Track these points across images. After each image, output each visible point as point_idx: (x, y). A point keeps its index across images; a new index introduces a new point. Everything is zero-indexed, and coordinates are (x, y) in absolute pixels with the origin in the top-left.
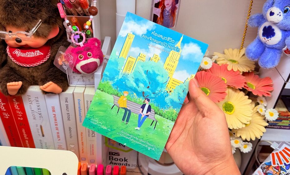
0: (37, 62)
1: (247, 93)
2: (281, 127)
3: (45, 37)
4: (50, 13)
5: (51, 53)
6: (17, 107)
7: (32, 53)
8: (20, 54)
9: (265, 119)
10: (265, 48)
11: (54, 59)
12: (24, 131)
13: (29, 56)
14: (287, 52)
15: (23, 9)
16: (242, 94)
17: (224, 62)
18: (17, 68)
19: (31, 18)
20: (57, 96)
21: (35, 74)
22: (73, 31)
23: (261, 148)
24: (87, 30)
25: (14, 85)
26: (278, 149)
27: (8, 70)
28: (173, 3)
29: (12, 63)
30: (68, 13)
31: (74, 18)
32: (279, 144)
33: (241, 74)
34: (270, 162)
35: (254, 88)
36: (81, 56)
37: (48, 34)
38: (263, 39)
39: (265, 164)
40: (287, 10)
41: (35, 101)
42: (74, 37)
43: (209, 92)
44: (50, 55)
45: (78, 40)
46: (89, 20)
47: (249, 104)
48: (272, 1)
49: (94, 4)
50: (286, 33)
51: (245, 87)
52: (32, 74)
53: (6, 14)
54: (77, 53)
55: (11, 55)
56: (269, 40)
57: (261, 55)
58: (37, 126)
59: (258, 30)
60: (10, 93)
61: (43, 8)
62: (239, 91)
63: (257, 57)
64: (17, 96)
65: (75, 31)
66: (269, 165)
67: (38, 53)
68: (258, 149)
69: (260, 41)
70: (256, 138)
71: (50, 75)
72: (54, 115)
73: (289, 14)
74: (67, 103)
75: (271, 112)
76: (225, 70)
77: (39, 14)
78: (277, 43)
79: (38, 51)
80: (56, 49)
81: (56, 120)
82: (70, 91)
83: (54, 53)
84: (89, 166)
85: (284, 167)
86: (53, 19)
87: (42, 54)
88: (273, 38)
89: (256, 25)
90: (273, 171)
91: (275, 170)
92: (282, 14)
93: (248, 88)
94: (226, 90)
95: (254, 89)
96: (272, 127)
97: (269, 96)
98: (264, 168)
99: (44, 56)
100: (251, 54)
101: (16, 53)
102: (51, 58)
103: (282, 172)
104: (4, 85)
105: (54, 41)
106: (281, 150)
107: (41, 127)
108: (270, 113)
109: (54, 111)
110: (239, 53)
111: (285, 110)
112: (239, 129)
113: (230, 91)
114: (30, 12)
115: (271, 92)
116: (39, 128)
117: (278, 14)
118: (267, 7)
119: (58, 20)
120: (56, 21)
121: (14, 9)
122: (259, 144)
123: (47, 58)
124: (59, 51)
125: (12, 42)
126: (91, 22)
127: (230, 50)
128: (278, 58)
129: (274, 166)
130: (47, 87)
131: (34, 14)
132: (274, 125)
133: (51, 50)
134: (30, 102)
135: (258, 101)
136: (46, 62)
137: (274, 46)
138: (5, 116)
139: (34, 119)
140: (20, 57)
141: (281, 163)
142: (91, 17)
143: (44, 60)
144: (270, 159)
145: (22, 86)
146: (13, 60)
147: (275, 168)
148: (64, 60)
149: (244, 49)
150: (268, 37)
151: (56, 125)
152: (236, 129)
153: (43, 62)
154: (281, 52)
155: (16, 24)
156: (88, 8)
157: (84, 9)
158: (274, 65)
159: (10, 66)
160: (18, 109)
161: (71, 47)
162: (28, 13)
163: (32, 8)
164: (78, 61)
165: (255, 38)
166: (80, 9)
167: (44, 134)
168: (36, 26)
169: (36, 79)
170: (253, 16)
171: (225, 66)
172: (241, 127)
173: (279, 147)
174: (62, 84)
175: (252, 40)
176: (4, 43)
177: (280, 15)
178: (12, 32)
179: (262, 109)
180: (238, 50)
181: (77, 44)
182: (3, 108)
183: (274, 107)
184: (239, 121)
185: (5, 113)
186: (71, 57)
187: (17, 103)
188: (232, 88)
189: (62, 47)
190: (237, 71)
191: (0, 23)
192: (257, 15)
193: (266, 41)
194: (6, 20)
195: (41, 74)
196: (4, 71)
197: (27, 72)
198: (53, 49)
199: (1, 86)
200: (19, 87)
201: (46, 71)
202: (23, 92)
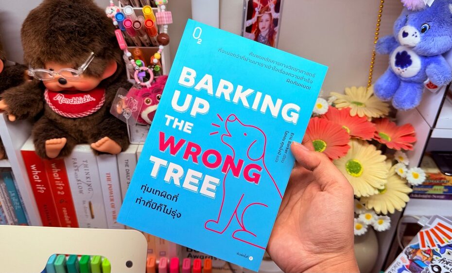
0: (87, 111)
1: (380, 146)
2: (432, 197)
3: (99, 76)
4: (104, 42)
5: (106, 99)
6: (56, 176)
7: (81, 98)
8: (64, 100)
9: (407, 184)
10: (400, 83)
11: (111, 106)
12: (65, 211)
13: (77, 103)
14: (430, 87)
15: (71, 38)
16: (372, 148)
17: (345, 105)
18: (60, 121)
19: (80, 50)
20: (114, 158)
21: (84, 128)
22: (137, 68)
23: (405, 227)
24: (155, 65)
25: (55, 143)
26: (429, 225)
27: (46, 123)
28: (270, 25)
29: (52, 113)
30: (129, 43)
31: (138, 50)
32: (429, 219)
33: (370, 120)
34: (418, 245)
35: (390, 140)
36: (149, 100)
37: (103, 72)
38: (397, 70)
39: (410, 247)
40: (425, 28)
41: (83, 166)
42: (138, 75)
43: (325, 145)
44: (104, 100)
45: (143, 79)
46: (158, 52)
47: (383, 162)
48: (404, 18)
49: (165, 30)
50: (427, 60)
51: (375, 137)
52: (80, 128)
53: (47, 47)
54: (144, 96)
55: (51, 102)
56: (405, 72)
57: (395, 92)
58: (84, 203)
59: (389, 59)
60: (49, 155)
61: (96, 37)
62: (367, 144)
63: (389, 95)
64: (58, 159)
65: (140, 66)
66: (417, 249)
67: (88, 98)
68: (401, 229)
69: (393, 73)
70: (396, 210)
71: (104, 129)
72: (109, 186)
73: (427, 34)
74: (127, 168)
75: (415, 173)
76: (347, 116)
77: (91, 45)
79: (89, 96)
80: (113, 93)
81: (111, 193)
82: (131, 150)
83: (110, 98)
84: (158, 262)
85: (438, 251)
86: (110, 52)
87: (94, 100)
88: (409, 68)
89: (386, 52)
90: (421, 256)
91: (426, 255)
92: (418, 34)
93: (379, 139)
94: (348, 142)
97: (410, 149)
98: (410, 253)
99: (96, 103)
100: (382, 92)
101: (58, 99)
102: (106, 105)
103: (435, 257)
104: (41, 143)
105: (111, 81)
106: (432, 226)
107: (90, 204)
108: (413, 173)
109: (109, 179)
110: (366, 93)
111: (436, 171)
112: (370, 196)
113: (356, 143)
114: (80, 42)
115: (413, 144)
116: (87, 205)
117: (413, 35)
118: (399, 26)
119: (115, 53)
120: (113, 55)
121: (58, 39)
122: (401, 221)
123: (100, 105)
124: (118, 95)
125: (53, 85)
126: (161, 54)
127: (354, 88)
128: (418, 94)
129: (424, 249)
130: (101, 145)
131: (85, 45)
132: (422, 194)
133: (106, 93)
134: (76, 168)
135: (397, 158)
136: (98, 111)
137: (412, 79)
138: (39, 190)
139: (81, 192)
140: (64, 104)
141: (433, 245)
142: (161, 47)
144: (417, 240)
145: (66, 144)
146: (53, 109)
147: (425, 252)
148: (124, 106)
150: (402, 67)
151: (112, 200)
152: (366, 198)
153: (95, 111)
154: (423, 87)
155: (60, 59)
156: (156, 36)
157: (151, 37)
158: (413, 105)
159: (48, 118)
160: (59, 178)
162: (77, 43)
163: (82, 38)
164: (144, 107)
165: (386, 69)
166: (146, 37)
167: (95, 214)
168: (87, 61)
169: (84, 135)
170: (382, 39)
171: (347, 111)
172: (372, 194)
173: (430, 223)
174: (121, 140)
175: (382, 73)
177: (416, 36)
178: (53, 70)
179: (402, 169)
180: (365, 88)
181: (143, 84)
182: (37, 178)
183: (419, 166)
184: (369, 186)
185: (40, 186)
186: (135, 101)
187: (57, 170)
188: (358, 139)
189: (121, 89)
190: (364, 116)
191: (39, 59)
192: (387, 37)
193: (401, 73)
194: (47, 53)
195: (92, 128)
196: (40, 124)
197: (72, 125)
198: (108, 93)
199: (37, 146)
200: (61, 146)
201: (99, 124)
202: (66, 153)
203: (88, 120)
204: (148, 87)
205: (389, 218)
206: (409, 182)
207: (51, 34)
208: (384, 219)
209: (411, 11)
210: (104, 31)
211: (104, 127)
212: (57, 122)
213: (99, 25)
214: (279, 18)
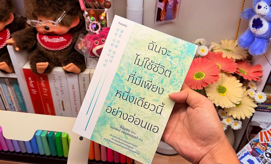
0: (61, 46)
1: (240, 77)
2: (270, 111)
3: (68, 26)
5: (72, 40)
6: (43, 84)
7: (58, 39)
8: (48, 40)
10: (255, 38)
11: (75, 45)
12: (48, 105)
13: (55, 42)
15: (52, 2)
16: (234, 78)
17: (220, 51)
18: (45, 52)
19: (57, 9)
20: (77, 76)
21: (59, 57)
22: (91, 22)
23: (251, 128)
24: (102, 21)
25: (42, 65)
27: (37, 53)
29: (41, 47)
30: (87, 7)
31: (92, 11)
32: (267, 124)
33: (234, 61)
34: (258, 140)
35: (246, 74)
36: (97, 42)
37: (71, 24)
38: (253, 30)
39: (253, 141)
41: (58, 79)
42: (91, 26)
43: (204, 75)
44: (71, 41)
45: (95, 29)
46: (104, 12)
47: (240, 87)
51: (237, 72)
52: (57, 57)
53: (38, 6)
55: (40, 40)
56: (258, 31)
57: (251, 44)
58: (59, 101)
59: (249, 23)
60: (39, 72)
62: (231, 76)
63: (247, 46)
64: (44, 75)
65: (92, 21)
67: (62, 39)
68: (249, 129)
69: (250, 31)
70: (246, 118)
71: (71, 58)
72: (73, 92)
74: (84, 82)
75: (260, 95)
76: (220, 58)
77: (64, 7)
78: (265, 33)
79: (62, 38)
80: (76, 37)
81: (75, 96)
82: (87, 72)
83: (75, 40)
86: (75, 11)
87: (66, 40)
88: (261, 29)
89: (247, 18)
90: (260, 147)
91: (262, 146)
92: (268, 7)
93: (239, 73)
94: (219, 74)
97: (258, 80)
98: (253, 144)
99: (67, 42)
100: (243, 43)
101: (44, 38)
102: (72, 44)
103: (268, 148)
104: (34, 65)
105: (76, 29)
106: (268, 129)
107: (62, 102)
109: (73, 88)
110: (234, 43)
113: (224, 75)
114: (57, 5)
115: (261, 77)
116: (61, 103)
117: (265, 8)
118: (256, 2)
119: (79, 12)
120: (77, 13)
122: (250, 124)
124: (79, 38)
125: (41, 30)
126: (106, 14)
127: (226, 41)
128: (265, 46)
129: (262, 142)
131: (60, 6)
132: (264, 109)
133: (73, 37)
134: (54, 81)
135: (249, 86)
136: (68, 47)
137: (262, 36)
138: (33, 92)
139: (57, 95)
140: (48, 42)
141: (268, 140)
142: (106, 9)
144: (258, 137)
145: (49, 66)
146: (41, 45)
147: (262, 144)
148: (83, 45)
150: (256, 28)
151: (75, 101)
152: (227, 109)
153: (66, 47)
154: (269, 42)
155: (45, 14)
156: (103, 2)
157: (100, 3)
158: (262, 52)
159: (39, 50)
160: (44, 86)
161: (88, 35)
162: (55, 5)
164: (94, 46)
166: (97, 2)
167: (65, 108)
168: (62, 16)
169: (60, 61)
171: (220, 55)
172: (231, 107)
173: (267, 127)
174: (81, 65)
175: (244, 31)
176: (35, 31)
177: (267, 9)
178: (41, 21)
179: (253, 92)
180: (233, 41)
181: (94, 32)
182: (32, 85)
183: (263, 91)
184: (230, 102)
185: (34, 90)
186: (89, 42)
187: (43, 81)
188: (225, 72)
189: (81, 34)
190: (231, 58)
191: (33, 14)
192: (248, 9)
193: (255, 32)
194: (38, 11)
195: (64, 57)
196: (34, 53)
197: (52, 55)
198: (74, 36)
199: (32, 66)
200: (46, 67)
201: (68, 55)
202: (49, 71)
203: (62, 53)
204: (97, 34)
205: (241, 122)
206: (256, 101)
208: (238, 122)
211: (71, 57)
212: (44, 52)
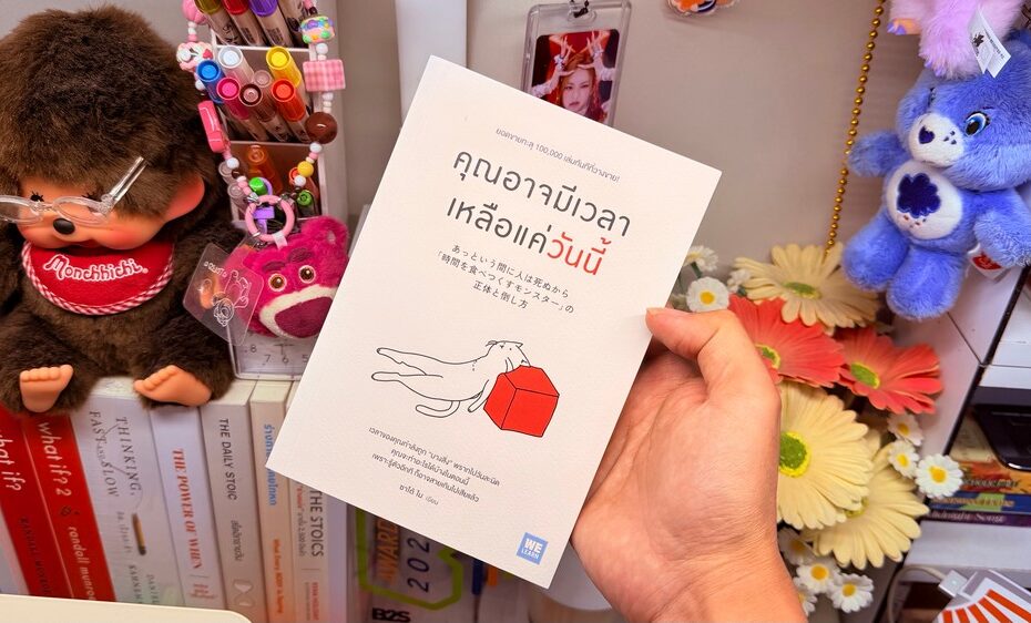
0: (125, 297)
1: (850, 402)
2: (974, 518)
3: (157, 214)
4: (171, 132)
6: (51, 452)
7: (111, 268)
8: (69, 272)
9: (916, 491)
10: (908, 249)
11: (186, 289)
12: (73, 534)
13: (100, 279)
14: (983, 264)
15: (83, 123)
16: (834, 403)
17: (770, 293)
18: (57, 320)
19: (107, 152)
20: (194, 415)
21: (118, 339)
22: (253, 196)
23: (906, 591)
24: (298, 192)
25: (45, 379)
26: (966, 596)
27: (26, 324)
28: (591, 97)
29: (41, 301)
30: (235, 133)
31: (257, 150)
32: (968, 579)
33: (830, 333)
35: (877, 382)
36: (279, 280)
37: (167, 205)
38: (903, 218)
40: (978, 123)
41: (116, 430)
42: (254, 214)
44: (170, 272)
45: (269, 221)
46: (308, 159)
47: (860, 440)
48: (925, 94)
49: (326, 106)
50: (978, 200)
51: (843, 379)
52: (110, 340)
53: (23, 141)
54: (265, 271)
55: (36, 274)
56: (923, 225)
57: (895, 272)
58: (120, 518)
59: (884, 189)
60: (30, 404)
61: (150, 119)
62: (822, 395)
64: (53, 414)
65: (259, 193)
67: (130, 267)
68: (898, 595)
69: (890, 223)
70: (887, 559)
71: (169, 344)
72: (180, 481)
73: (982, 138)
74: (225, 439)
75: (937, 468)
76: (774, 321)
77: (135, 140)
78: (948, 233)
79: (131, 262)
80: (192, 256)
81: (186, 497)
82: (236, 396)
83: (183, 268)
86: (184, 155)
87: (145, 271)
88: (932, 217)
89: (877, 171)
92: (959, 136)
93: (853, 383)
95: (875, 387)
96: (945, 516)
97: (927, 410)
99: (151, 279)
100: (863, 269)
101: (53, 267)
102: (174, 284)
104: (10, 377)
105: (187, 226)
106: (975, 599)
107: (135, 521)
108: (932, 469)
109: (180, 465)
110: (823, 262)
111: (985, 456)
112: (827, 528)
113: (793, 394)
114: (105, 131)
115: (934, 397)
116: (128, 523)
117: (947, 139)
118: (911, 113)
119: (200, 157)
120: (193, 161)
121: (50, 124)
122: (899, 577)
123: (159, 284)
124: (204, 261)
125: (42, 233)
126: (315, 165)
127: (793, 248)
128: (953, 282)
130: (157, 385)
131: (120, 138)
132: (949, 512)
133: (175, 258)
134: (99, 436)
135: (893, 429)
136: (155, 297)
137: (939, 243)
138: (11, 483)
139: (112, 492)
140: (68, 281)
142: (315, 147)
143: (151, 292)
145: (73, 379)
146: (42, 293)
148: (218, 292)
149: (839, 247)
150: (916, 213)
151: (188, 514)
153: (147, 298)
154: (965, 263)
156: (304, 119)
157: (289, 122)
158: (939, 307)
159: (30, 312)
160: (57, 458)
161: (243, 248)
162: (99, 135)
163: (113, 121)
164: (267, 297)
165: (873, 214)
166: (276, 121)
167: (147, 544)
168: (126, 178)
169: (120, 355)
170: (868, 138)
171: (775, 308)
173: (970, 590)
174: (211, 372)
175: (865, 220)
176: (14, 236)
177: (954, 142)
178: (41, 199)
179: (906, 454)
180: (821, 250)
181: (266, 237)
182: (3, 456)
183: (947, 452)
184: (825, 502)
185: (11, 474)
186: (243, 282)
187: (52, 439)
188: (799, 383)
189: (212, 248)
190: (816, 324)
191: (3, 170)
192: (878, 135)
193: (911, 226)
194: (24, 159)
195: (140, 340)
196: (11, 327)
197: (90, 332)
198: (180, 255)
200: (61, 384)
201: (157, 329)
202: (75, 400)
203: (129, 320)
204: (279, 245)
205: (870, 581)
206: (922, 489)
207: (32, 110)
208: (858, 583)
209: (943, 79)
210: (170, 105)
211: (168, 338)
212: (53, 322)
213: (158, 88)
214: (613, 79)
